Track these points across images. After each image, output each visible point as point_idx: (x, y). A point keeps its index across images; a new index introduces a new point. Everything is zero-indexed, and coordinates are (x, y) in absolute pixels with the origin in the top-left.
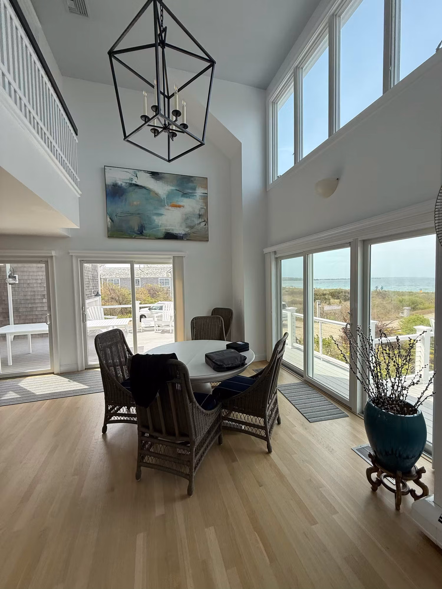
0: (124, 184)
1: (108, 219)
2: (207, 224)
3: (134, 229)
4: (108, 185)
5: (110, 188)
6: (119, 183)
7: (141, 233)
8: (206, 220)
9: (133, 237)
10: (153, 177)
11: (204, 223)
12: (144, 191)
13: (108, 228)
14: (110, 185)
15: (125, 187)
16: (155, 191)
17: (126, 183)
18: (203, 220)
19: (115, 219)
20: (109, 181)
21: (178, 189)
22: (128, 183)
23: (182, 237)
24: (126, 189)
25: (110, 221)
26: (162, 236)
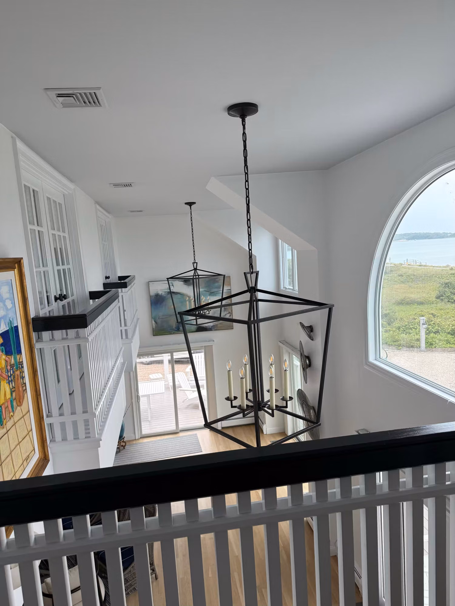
0: (163, 294)
1: (153, 322)
2: (231, 315)
3: (173, 327)
4: (152, 296)
5: (153, 297)
6: (160, 293)
7: (178, 330)
8: (231, 312)
9: (172, 333)
10: (186, 283)
11: (229, 315)
12: (179, 296)
13: (153, 329)
14: (153, 296)
15: (165, 296)
16: (188, 295)
17: (165, 292)
18: (228, 312)
19: (159, 321)
20: (153, 293)
21: (206, 289)
22: (167, 292)
23: (211, 328)
24: (165, 297)
25: (155, 323)
26: (195, 330)
